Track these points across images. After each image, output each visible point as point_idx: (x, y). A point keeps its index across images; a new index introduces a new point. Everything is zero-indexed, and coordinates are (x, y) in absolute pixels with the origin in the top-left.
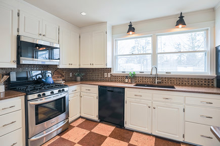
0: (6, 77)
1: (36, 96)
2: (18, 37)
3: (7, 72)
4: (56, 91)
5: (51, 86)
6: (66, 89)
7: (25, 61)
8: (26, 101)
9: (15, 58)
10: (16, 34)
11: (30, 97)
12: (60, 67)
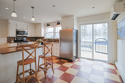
0: (14, 39)
1: (20, 43)
2: (16, 30)
3: (14, 38)
4: (25, 43)
5: (24, 41)
6: (28, 42)
7: (18, 35)
8: (18, 44)
9: (16, 35)
10: (16, 29)
11: (19, 43)
12: (28, 36)
